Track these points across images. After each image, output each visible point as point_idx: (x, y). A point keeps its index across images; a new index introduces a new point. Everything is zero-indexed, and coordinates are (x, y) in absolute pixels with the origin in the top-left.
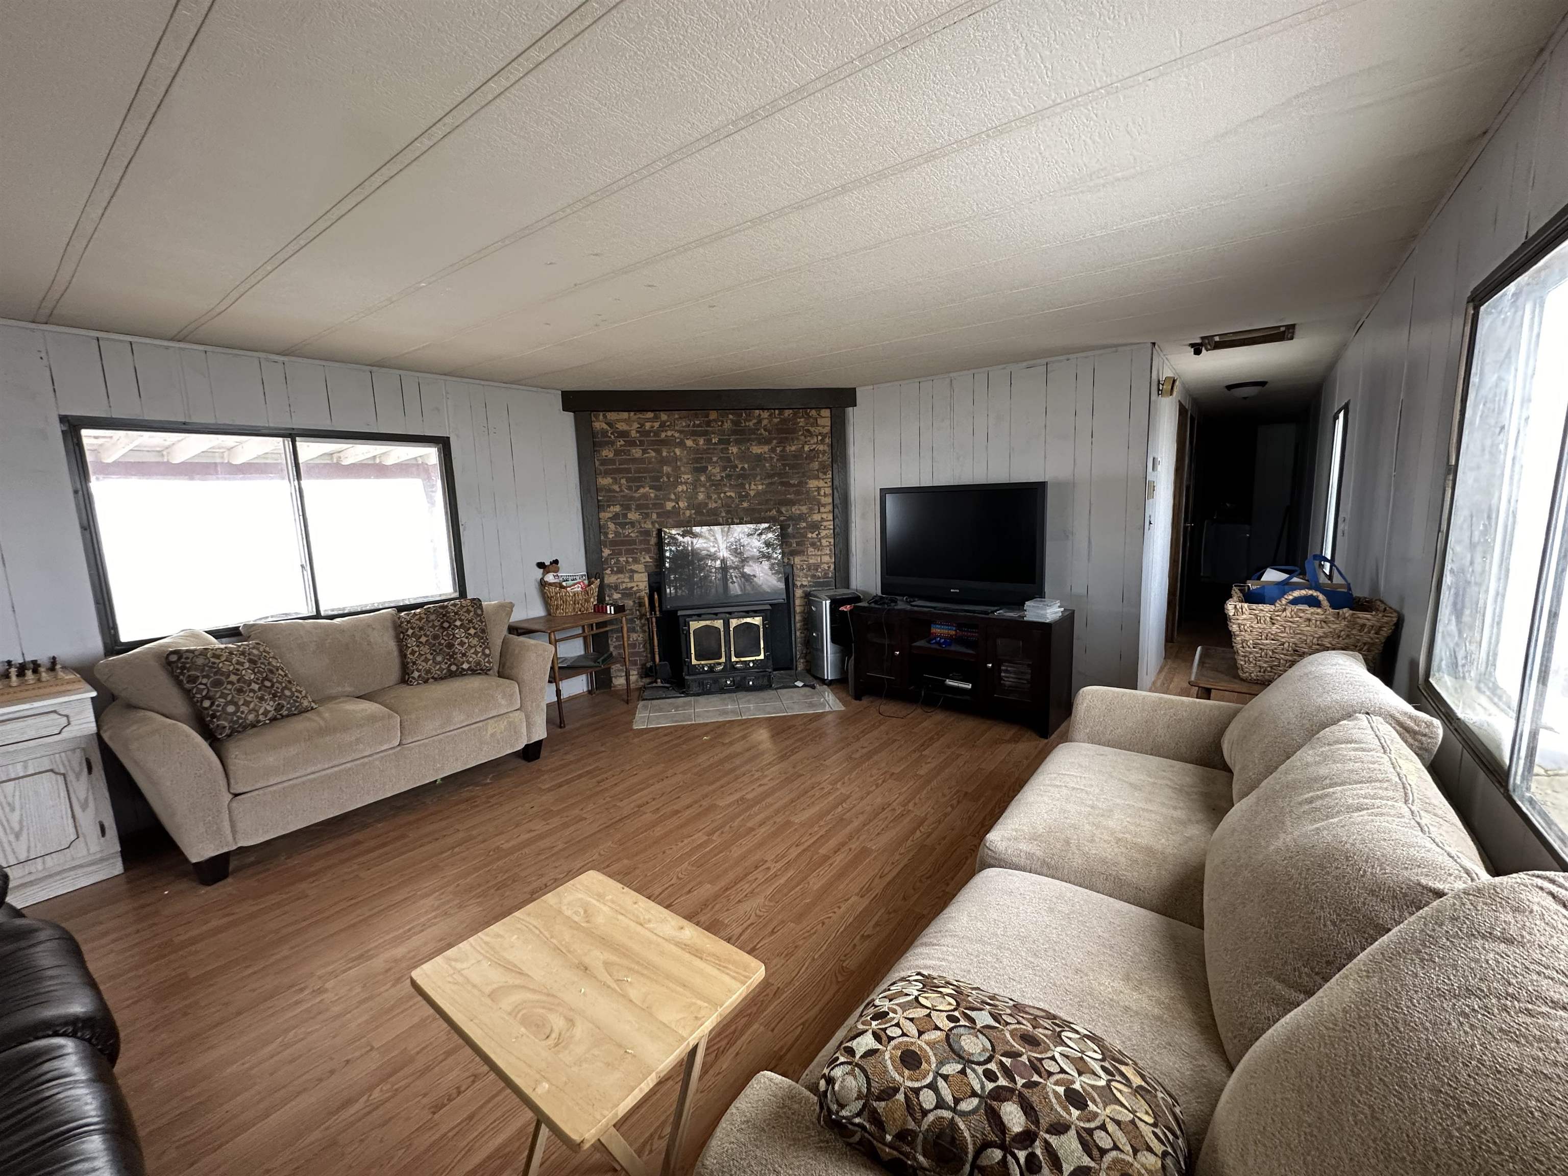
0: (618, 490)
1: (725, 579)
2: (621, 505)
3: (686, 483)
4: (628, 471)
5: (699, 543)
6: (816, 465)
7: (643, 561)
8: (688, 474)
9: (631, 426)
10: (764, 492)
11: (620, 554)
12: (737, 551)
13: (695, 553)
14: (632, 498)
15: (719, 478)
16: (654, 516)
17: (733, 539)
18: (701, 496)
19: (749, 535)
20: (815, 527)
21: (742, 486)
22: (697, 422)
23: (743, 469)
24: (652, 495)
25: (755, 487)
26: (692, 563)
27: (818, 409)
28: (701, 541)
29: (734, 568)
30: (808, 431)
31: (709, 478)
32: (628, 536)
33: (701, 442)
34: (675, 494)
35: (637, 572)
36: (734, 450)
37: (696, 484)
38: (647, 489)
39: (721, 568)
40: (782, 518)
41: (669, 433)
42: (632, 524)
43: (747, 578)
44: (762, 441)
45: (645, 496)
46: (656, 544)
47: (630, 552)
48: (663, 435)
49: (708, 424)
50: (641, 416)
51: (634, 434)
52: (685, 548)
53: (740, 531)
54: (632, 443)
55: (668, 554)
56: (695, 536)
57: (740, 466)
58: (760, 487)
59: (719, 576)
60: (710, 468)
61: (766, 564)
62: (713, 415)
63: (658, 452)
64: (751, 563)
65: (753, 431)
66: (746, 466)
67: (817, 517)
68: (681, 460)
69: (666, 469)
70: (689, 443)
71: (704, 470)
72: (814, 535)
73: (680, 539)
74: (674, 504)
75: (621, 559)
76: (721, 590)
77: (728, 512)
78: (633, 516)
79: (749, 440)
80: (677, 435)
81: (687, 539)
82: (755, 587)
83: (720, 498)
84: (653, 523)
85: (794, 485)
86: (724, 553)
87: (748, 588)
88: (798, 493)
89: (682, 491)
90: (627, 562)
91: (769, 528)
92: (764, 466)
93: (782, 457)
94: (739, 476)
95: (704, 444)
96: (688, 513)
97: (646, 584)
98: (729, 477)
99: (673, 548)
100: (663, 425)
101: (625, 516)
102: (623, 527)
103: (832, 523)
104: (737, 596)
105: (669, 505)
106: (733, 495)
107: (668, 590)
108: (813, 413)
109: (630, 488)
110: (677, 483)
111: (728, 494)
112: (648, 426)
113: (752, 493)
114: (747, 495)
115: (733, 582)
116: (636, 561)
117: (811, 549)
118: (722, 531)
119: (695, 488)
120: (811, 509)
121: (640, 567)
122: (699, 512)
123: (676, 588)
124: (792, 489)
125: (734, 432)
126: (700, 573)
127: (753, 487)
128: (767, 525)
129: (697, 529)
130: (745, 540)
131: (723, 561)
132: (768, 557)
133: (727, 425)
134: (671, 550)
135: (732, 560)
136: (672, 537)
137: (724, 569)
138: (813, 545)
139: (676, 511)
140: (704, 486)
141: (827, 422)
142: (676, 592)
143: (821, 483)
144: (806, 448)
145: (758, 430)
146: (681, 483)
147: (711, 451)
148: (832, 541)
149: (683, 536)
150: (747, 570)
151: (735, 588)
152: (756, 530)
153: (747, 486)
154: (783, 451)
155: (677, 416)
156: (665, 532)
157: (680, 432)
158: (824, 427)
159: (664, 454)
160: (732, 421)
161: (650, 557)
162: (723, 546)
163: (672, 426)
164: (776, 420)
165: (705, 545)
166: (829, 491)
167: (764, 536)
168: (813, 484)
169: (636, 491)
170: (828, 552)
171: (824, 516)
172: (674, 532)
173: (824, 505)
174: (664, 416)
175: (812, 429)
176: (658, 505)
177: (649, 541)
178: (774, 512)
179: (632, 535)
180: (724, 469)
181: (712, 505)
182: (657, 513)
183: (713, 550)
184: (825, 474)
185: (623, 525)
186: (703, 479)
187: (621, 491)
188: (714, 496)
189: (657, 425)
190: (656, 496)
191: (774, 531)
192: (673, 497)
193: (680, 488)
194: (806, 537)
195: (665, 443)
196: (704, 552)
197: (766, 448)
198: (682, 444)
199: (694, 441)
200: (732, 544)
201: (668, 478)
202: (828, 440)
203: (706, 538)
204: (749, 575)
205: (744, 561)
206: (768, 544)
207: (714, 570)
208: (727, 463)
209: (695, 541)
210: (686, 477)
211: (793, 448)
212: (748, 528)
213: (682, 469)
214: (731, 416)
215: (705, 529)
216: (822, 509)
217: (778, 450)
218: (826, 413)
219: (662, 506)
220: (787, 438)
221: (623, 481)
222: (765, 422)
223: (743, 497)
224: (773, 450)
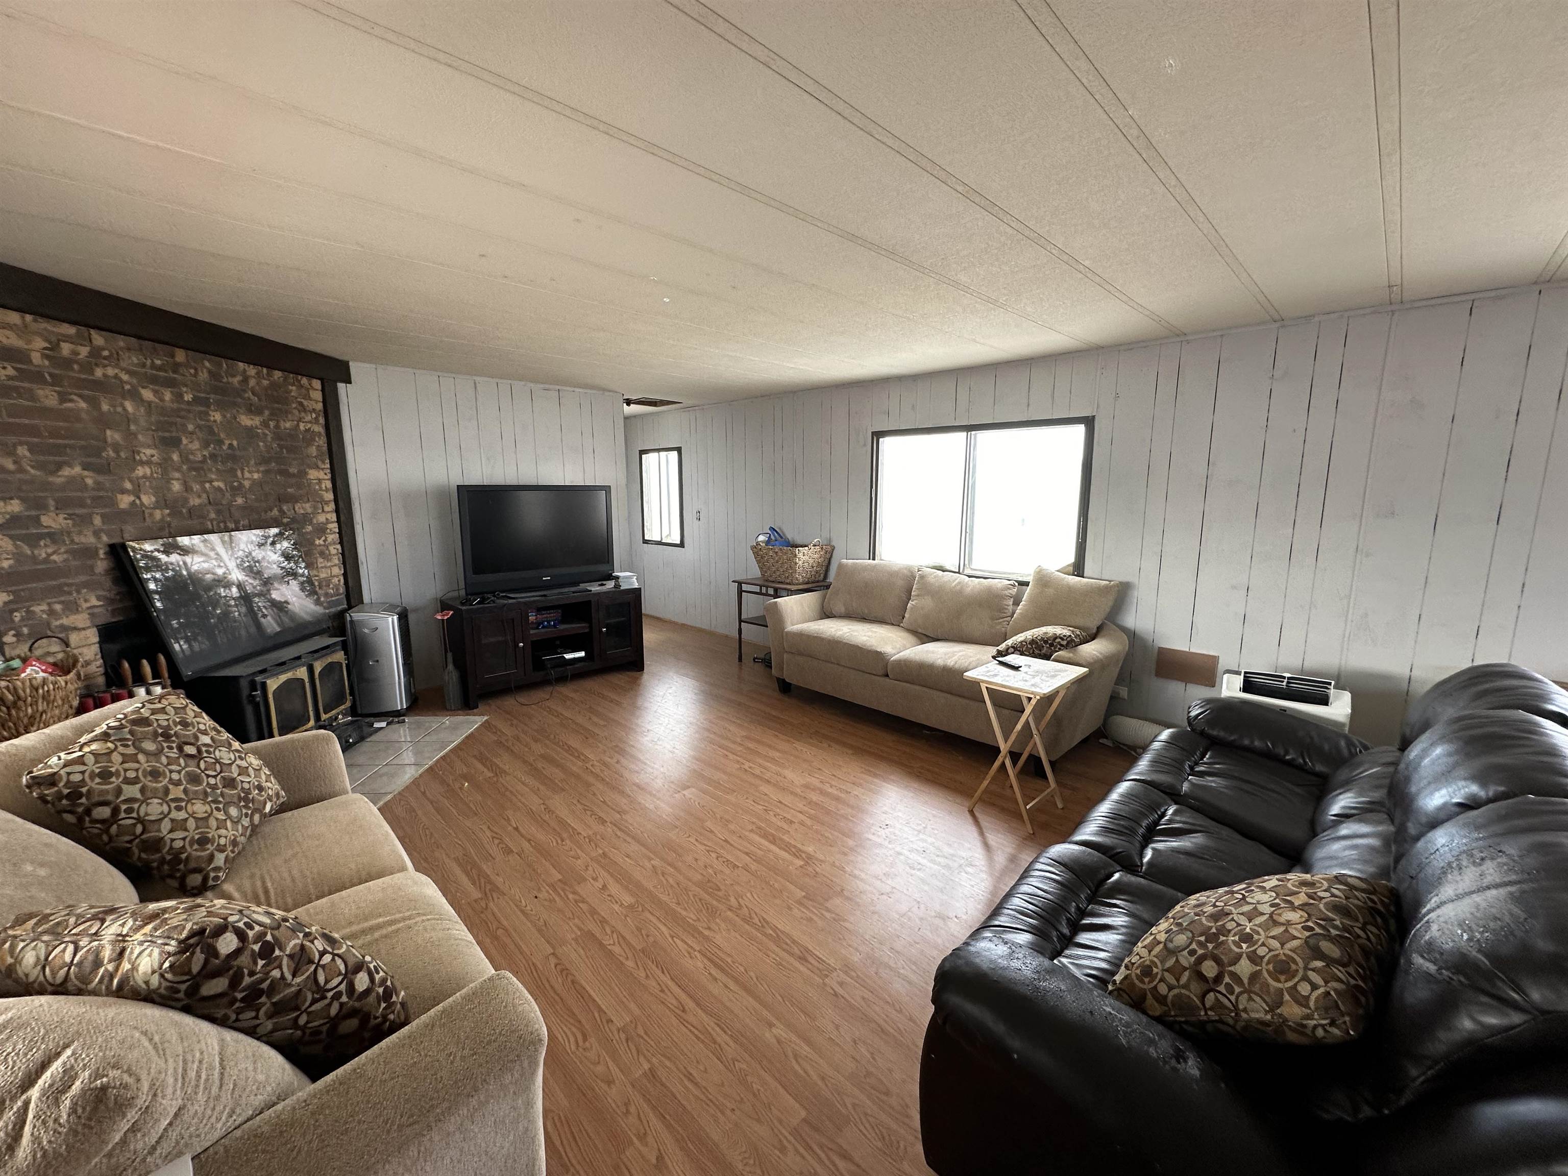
0: (11, 466)
1: (252, 612)
2: (23, 500)
3: (148, 463)
4: (33, 431)
5: (196, 564)
6: (313, 451)
7: (85, 605)
8: (149, 447)
9: (29, 342)
10: (260, 484)
11: (34, 598)
12: (253, 569)
13: (195, 579)
14: (46, 486)
15: (199, 457)
16: (97, 521)
17: (240, 553)
18: (176, 486)
19: (260, 545)
20: (321, 530)
21: (232, 471)
22: (158, 362)
23: (231, 446)
24: (89, 481)
25: (251, 476)
26: (196, 596)
27: (311, 376)
28: (197, 559)
29: (260, 595)
30: (301, 404)
31: (185, 458)
32: (46, 560)
33: (168, 396)
34: (131, 481)
35: (75, 629)
36: (217, 416)
37: (165, 465)
38: (77, 470)
39: (241, 597)
40: (285, 520)
41: (111, 371)
42: (53, 537)
43: (280, 607)
44: (252, 410)
45: (75, 483)
46: (108, 572)
47: (59, 590)
48: (99, 373)
49: (176, 367)
50: (49, 327)
51: (36, 358)
52: (178, 574)
53: (247, 539)
54: (37, 377)
55: (152, 586)
56: (185, 551)
57: (227, 442)
58: (256, 476)
59: (243, 610)
60: (185, 441)
61: (294, 584)
62: (181, 356)
63: (94, 403)
64: (276, 585)
65: (239, 393)
66: (235, 443)
67: (322, 518)
68: (136, 422)
69: (112, 435)
70: (147, 394)
71: (175, 443)
72: (321, 542)
73: (163, 558)
74: (132, 498)
75: (37, 609)
76: (253, 630)
77: (218, 512)
78: (52, 521)
79: (235, 404)
80: (125, 377)
81: (174, 558)
82: (292, 616)
83: (204, 490)
84: (97, 534)
85: (293, 475)
86: (237, 575)
87: (286, 619)
88: (299, 486)
89: (144, 477)
90: (51, 612)
91: (281, 534)
92: (258, 446)
93: (278, 437)
94: (233, 458)
95: (172, 401)
96: (158, 514)
97: (96, 648)
98: (213, 456)
99: (158, 575)
100: (95, 353)
101: (37, 521)
102: (33, 544)
103: (336, 525)
104: (277, 634)
105: (124, 501)
106: (221, 484)
107: (177, 647)
108: (304, 381)
109: (40, 466)
110: (133, 462)
111: (216, 484)
112: (66, 349)
113: (247, 484)
114: (241, 485)
115: (264, 616)
116: (72, 608)
117: (320, 560)
118: (223, 542)
119: (165, 472)
120: (315, 508)
121: (80, 619)
122: (175, 513)
123: (187, 640)
124: (293, 481)
125: (216, 390)
126: (214, 609)
127: (247, 475)
128: (274, 531)
129: (184, 541)
130: (258, 554)
131: (240, 586)
132: (294, 575)
133: (203, 376)
134: (155, 580)
135: (252, 584)
136: (147, 556)
137: (246, 598)
138: (322, 554)
139: (137, 512)
140: (178, 470)
141: (317, 395)
142: (190, 646)
143: (321, 475)
144: (302, 427)
145: (245, 391)
146: (142, 463)
147: (183, 413)
148: (339, 547)
149: (167, 552)
150: (275, 595)
151: (270, 624)
152: (267, 537)
153: (239, 473)
154: (277, 426)
155: (122, 344)
156: (134, 549)
157: (128, 372)
158: (317, 402)
159: (105, 407)
160: (210, 372)
161: (98, 599)
162: (232, 565)
163: (115, 359)
164: (265, 383)
165: (206, 565)
166: (329, 484)
167: (278, 546)
168: (313, 474)
169: (54, 473)
170: (337, 562)
171: (328, 516)
172: (148, 547)
173: (327, 503)
174: (98, 339)
175: (305, 403)
176: (104, 500)
177: (92, 568)
178: (275, 512)
179: (54, 557)
180: (206, 445)
181: (195, 501)
182: (103, 516)
183: (220, 572)
184: (323, 462)
185: (33, 541)
186: (175, 457)
187: (21, 470)
188: (196, 487)
189: (84, 351)
190: (97, 483)
191: (287, 538)
192: (128, 485)
193: (140, 471)
194: (313, 543)
195: (101, 386)
196: (209, 577)
197: (256, 421)
198: (134, 395)
199: (156, 392)
200: (243, 561)
201: (117, 451)
202: (322, 420)
203: (203, 554)
204: (280, 602)
205: (267, 582)
206: (287, 557)
207: (232, 603)
208: (210, 436)
209: (188, 559)
210: (149, 452)
211: (288, 425)
212: (254, 535)
213: (140, 437)
214: (207, 364)
215: (196, 539)
216: (327, 509)
217: (272, 424)
218: (317, 384)
219: (113, 503)
220: (280, 410)
221: (22, 451)
222: (252, 383)
223: (237, 490)
224: (265, 424)
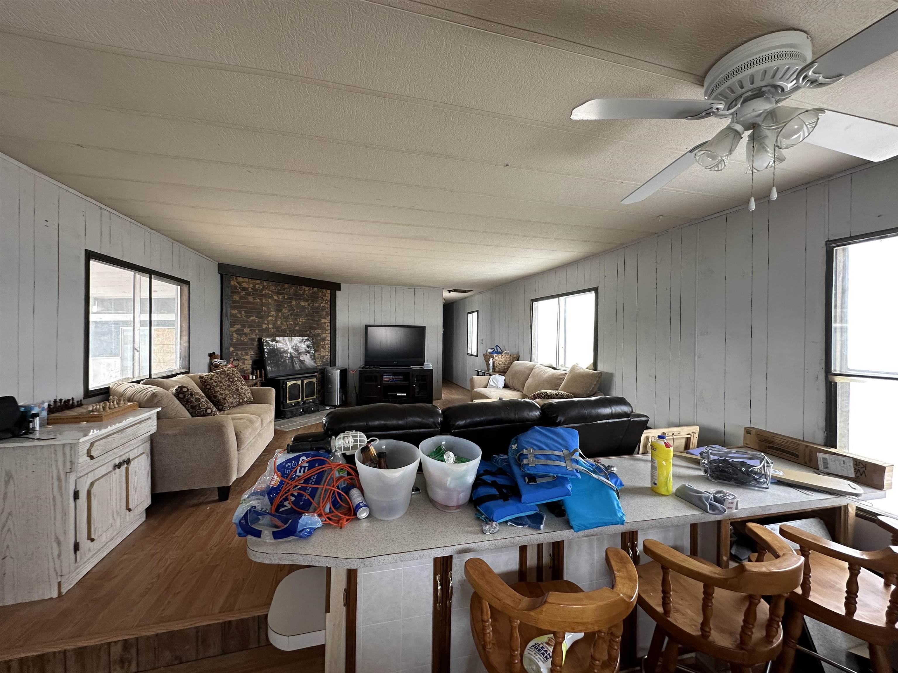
0: (240, 316)
1: (292, 362)
2: (241, 325)
3: (272, 316)
4: (246, 307)
5: (279, 345)
6: (324, 313)
7: (250, 354)
8: (273, 312)
9: (249, 286)
10: (305, 323)
11: (238, 350)
12: (296, 349)
13: (278, 350)
14: (247, 322)
15: (287, 315)
16: (257, 331)
17: (293, 344)
18: (279, 323)
19: (300, 342)
20: (324, 339)
21: (296, 319)
22: (279, 288)
23: (297, 311)
24: (257, 321)
25: (302, 320)
26: (277, 355)
27: (327, 289)
28: (280, 344)
29: (296, 357)
30: (322, 298)
31: (282, 315)
32: (243, 341)
33: (281, 297)
34: (267, 321)
35: (246, 360)
36: (294, 303)
37: (277, 317)
38: (254, 317)
39: (290, 357)
40: (311, 335)
41: (267, 292)
42: (246, 335)
43: (302, 362)
44: (305, 300)
45: (254, 321)
46: (257, 346)
47: (244, 349)
48: (264, 292)
49: (284, 289)
50: (255, 282)
51: (250, 289)
52: (274, 348)
53: (296, 340)
54: (249, 294)
55: (266, 350)
56: (277, 342)
58: (303, 321)
59: (290, 361)
60: (283, 310)
61: (308, 356)
62: (286, 286)
63: (260, 299)
64: (302, 355)
65: (302, 295)
67: (324, 335)
68: (271, 305)
69: (264, 308)
70: (275, 297)
71: (280, 310)
72: (323, 343)
73: (271, 343)
74: (266, 326)
75: (239, 353)
76: (291, 367)
77: (290, 331)
78: (247, 331)
79: (300, 299)
80: (270, 293)
81: (274, 343)
82: (305, 366)
83: (287, 324)
84: (256, 335)
85: (316, 321)
86: (291, 350)
87: (303, 366)
88: (318, 324)
89: (270, 320)
90: (242, 354)
91: (308, 339)
92: (306, 311)
93: (312, 308)
94: (296, 315)
95: (282, 299)
96: (273, 331)
97: (250, 366)
98: (291, 314)
99: (268, 348)
100: (264, 287)
101: (242, 330)
102: (241, 337)
103: (329, 338)
104: (299, 370)
105: (264, 326)
106: (292, 323)
107: (268, 368)
108: (324, 291)
109: (246, 316)
110: (269, 316)
111: (290, 323)
112: (257, 286)
113: (300, 323)
114: (298, 323)
115: (296, 364)
116: (247, 354)
117: (322, 349)
118: (289, 340)
119: (276, 319)
120: (322, 332)
121: (248, 357)
122: (278, 331)
123: (271, 367)
124: (316, 322)
125: (295, 295)
126: (281, 359)
127: (301, 320)
128: (306, 338)
129: (278, 339)
130: (299, 345)
131: (291, 354)
132: (309, 352)
133: (292, 291)
134: (267, 349)
135: (295, 354)
136: (267, 342)
137: (292, 357)
138: (323, 347)
139: (267, 329)
140: (280, 318)
141: (328, 295)
142: (272, 369)
143: (326, 321)
144: (321, 305)
145: (304, 295)
146: (271, 316)
147: (284, 302)
148: (329, 346)
149: (272, 341)
150: (301, 358)
151: (297, 366)
152: (303, 340)
153: (298, 320)
154: (313, 305)
155: (271, 284)
156: (263, 339)
157: (272, 291)
158: (328, 297)
159: (264, 301)
160: (294, 290)
161: (253, 352)
162: (290, 347)
163: (268, 288)
164: (311, 292)
165: (282, 346)
166: (329, 324)
167: (306, 343)
168: (323, 321)
169: (249, 318)
170: (328, 351)
171: (327, 335)
172: (267, 339)
173: (327, 330)
174: (265, 283)
175: (324, 297)
176: (260, 326)
177: (253, 344)
178: (308, 332)
179: (245, 340)
180: (289, 311)
181: (283, 327)
182: (258, 330)
183: (286, 349)
184: (328, 317)
185: (241, 335)
186: (280, 314)
187: (242, 317)
188: (285, 323)
189: (261, 287)
190: (258, 321)
191: (310, 341)
192: (266, 322)
193: (270, 318)
194: (320, 343)
195: (264, 296)
196: (282, 350)
197: (306, 304)
198: (272, 297)
199: (277, 296)
200: (294, 346)
201: (265, 313)
202: (329, 303)
203: (282, 343)
204: (302, 360)
205: (300, 354)
206: (308, 347)
207: (287, 358)
208: (291, 309)
209: (277, 344)
210: (273, 313)
211: (317, 305)
212: (299, 339)
213: (272, 309)
214: (293, 288)
215: (281, 338)
216: (326, 332)
217: (311, 305)
218: (329, 291)
219: (261, 326)
220: (314, 300)
221: (243, 313)
222: (307, 292)
223: (296, 325)
224: (309, 305)
